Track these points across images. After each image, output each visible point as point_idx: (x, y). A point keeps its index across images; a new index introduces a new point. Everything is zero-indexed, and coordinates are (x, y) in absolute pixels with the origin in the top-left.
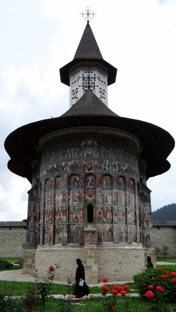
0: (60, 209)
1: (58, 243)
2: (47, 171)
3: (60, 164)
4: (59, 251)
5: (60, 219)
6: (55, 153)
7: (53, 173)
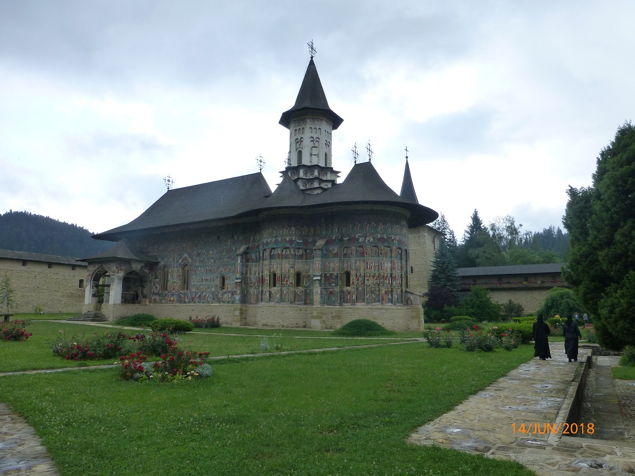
0: (389, 275)
1: (388, 303)
2: (373, 238)
3: (390, 236)
4: (393, 309)
5: (389, 283)
6: (383, 224)
7: (383, 243)
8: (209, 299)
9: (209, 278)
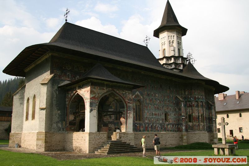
8: (158, 129)
9: (157, 113)
